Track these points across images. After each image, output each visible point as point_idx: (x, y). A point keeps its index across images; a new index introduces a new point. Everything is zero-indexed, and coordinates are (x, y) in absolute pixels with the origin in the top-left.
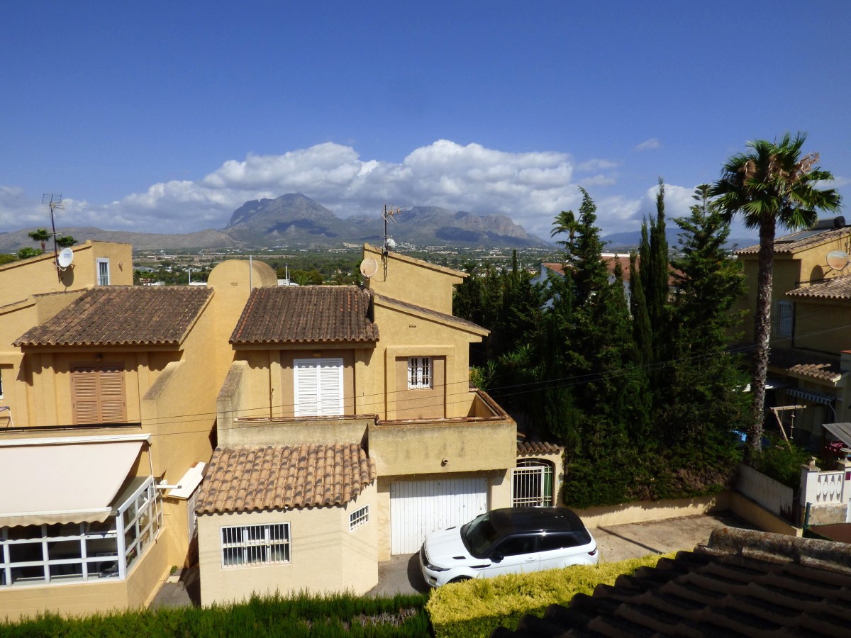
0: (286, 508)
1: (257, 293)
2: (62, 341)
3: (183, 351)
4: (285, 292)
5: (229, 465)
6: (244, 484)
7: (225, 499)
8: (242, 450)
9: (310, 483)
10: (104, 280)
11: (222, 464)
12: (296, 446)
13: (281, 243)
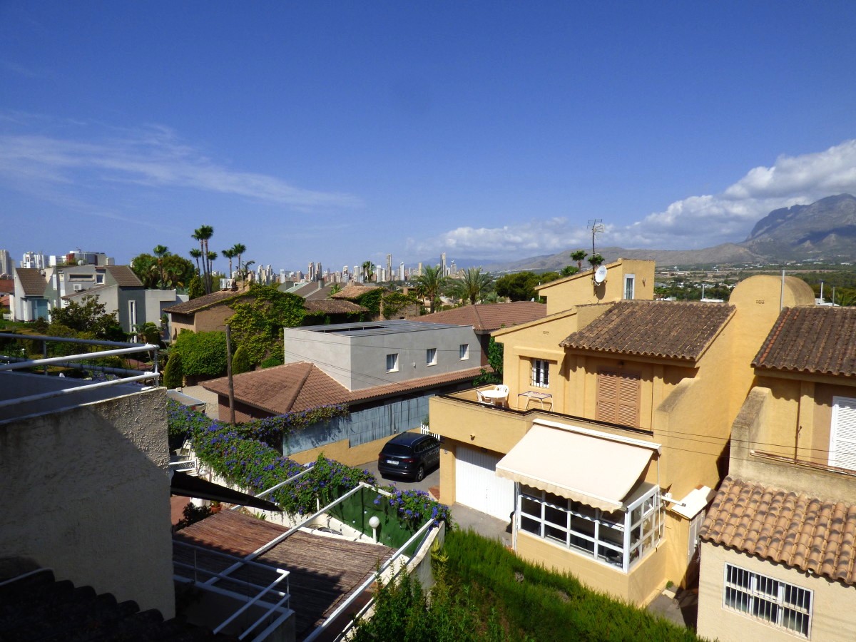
0: (810, 572)
1: (789, 313)
2: (594, 346)
3: (698, 368)
4: (827, 313)
5: (740, 500)
6: (757, 525)
7: (733, 534)
8: (756, 487)
9: (847, 553)
10: (629, 294)
11: (732, 496)
12: (829, 502)
13: (815, 256)
